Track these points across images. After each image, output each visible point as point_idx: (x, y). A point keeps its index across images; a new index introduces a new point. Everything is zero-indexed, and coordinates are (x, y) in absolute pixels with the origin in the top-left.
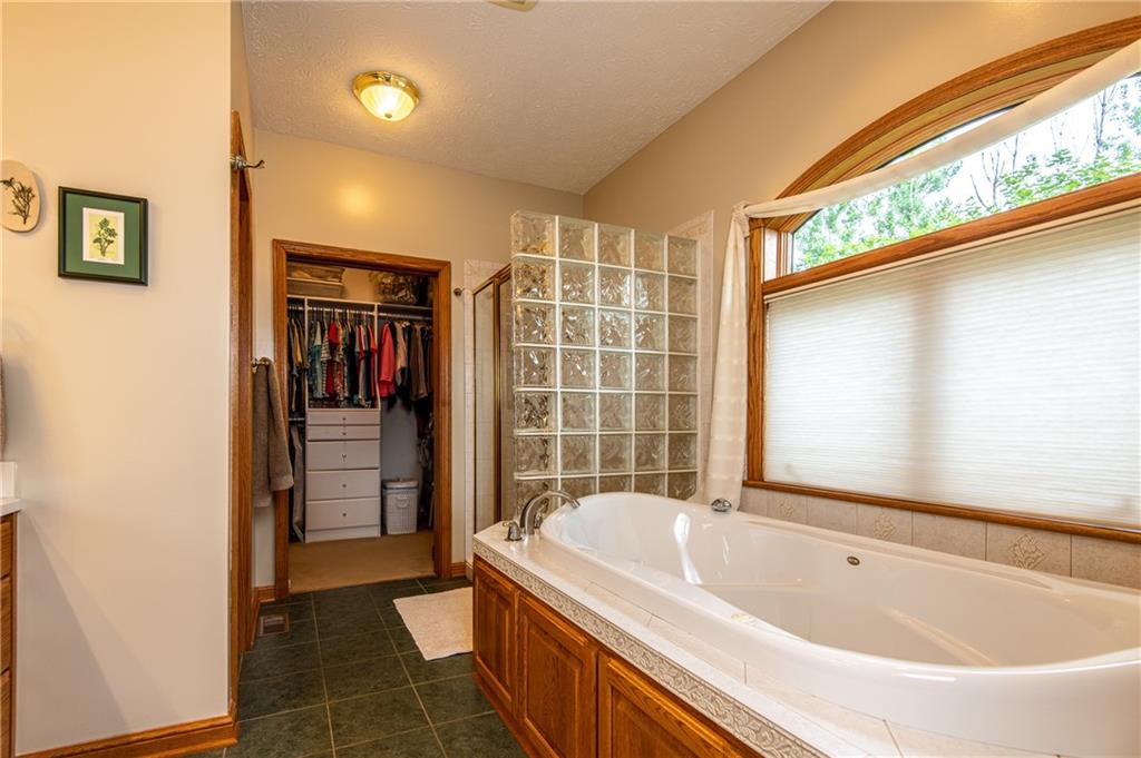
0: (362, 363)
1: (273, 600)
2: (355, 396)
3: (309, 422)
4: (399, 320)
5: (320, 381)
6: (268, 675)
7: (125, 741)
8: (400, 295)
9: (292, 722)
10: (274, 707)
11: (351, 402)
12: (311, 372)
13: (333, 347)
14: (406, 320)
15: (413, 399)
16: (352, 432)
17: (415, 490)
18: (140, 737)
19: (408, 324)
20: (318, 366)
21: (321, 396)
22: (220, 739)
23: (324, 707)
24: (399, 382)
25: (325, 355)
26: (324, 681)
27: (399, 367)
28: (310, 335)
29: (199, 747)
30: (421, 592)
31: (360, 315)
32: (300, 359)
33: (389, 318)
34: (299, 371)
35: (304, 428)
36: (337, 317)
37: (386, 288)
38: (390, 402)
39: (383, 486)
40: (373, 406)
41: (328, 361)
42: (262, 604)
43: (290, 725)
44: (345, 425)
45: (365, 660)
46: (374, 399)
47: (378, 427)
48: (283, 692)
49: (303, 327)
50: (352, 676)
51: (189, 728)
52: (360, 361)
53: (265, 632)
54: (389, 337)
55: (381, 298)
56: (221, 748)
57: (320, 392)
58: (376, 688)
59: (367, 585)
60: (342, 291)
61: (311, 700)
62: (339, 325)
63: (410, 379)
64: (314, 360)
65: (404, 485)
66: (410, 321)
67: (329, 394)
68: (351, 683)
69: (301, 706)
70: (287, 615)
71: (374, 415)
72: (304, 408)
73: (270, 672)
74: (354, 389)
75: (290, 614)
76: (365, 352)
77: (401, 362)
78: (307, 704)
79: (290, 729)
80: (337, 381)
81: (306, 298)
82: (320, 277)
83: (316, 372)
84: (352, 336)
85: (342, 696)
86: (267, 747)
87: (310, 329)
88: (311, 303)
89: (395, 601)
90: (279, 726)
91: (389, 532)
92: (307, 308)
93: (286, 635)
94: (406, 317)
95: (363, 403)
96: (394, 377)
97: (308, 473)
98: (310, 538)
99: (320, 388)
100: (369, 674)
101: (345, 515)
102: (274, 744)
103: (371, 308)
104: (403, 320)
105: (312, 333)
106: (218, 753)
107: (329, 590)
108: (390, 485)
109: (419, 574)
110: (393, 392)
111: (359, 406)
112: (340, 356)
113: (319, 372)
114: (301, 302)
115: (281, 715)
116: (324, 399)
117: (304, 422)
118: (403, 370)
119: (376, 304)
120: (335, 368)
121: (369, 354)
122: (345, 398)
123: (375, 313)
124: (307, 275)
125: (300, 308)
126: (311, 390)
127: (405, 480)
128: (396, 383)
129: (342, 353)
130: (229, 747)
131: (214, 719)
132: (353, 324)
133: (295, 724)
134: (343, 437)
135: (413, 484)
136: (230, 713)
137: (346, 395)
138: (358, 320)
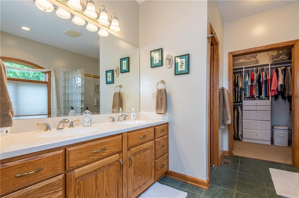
0: (264, 85)
1: (228, 155)
2: (261, 96)
3: (243, 105)
4: (280, 67)
5: (248, 92)
6: (221, 175)
7: (185, 176)
8: (280, 58)
9: (223, 191)
10: (220, 185)
11: (259, 98)
12: (245, 89)
13: (252, 80)
14: (283, 67)
15: (286, 96)
16: (259, 108)
17: (288, 130)
18: (188, 177)
19: (284, 68)
20: (247, 87)
21: (248, 97)
22: (204, 186)
23: (234, 192)
24: (280, 90)
25: (249, 83)
26: (236, 184)
27: (279, 84)
28: (245, 78)
29: (200, 186)
30: (283, 169)
31: (263, 68)
32: (241, 86)
33: (275, 67)
34: (241, 89)
35: (242, 107)
36: (254, 70)
37: (273, 57)
38: (276, 97)
39: (272, 128)
40: (268, 99)
41: (251, 85)
42: (225, 156)
43: (223, 192)
44: (256, 106)
45: (252, 184)
46: (268, 97)
47: (270, 106)
48: (223, 182)
49: (242, 76)
50: (246, 187)
51: (197, 180)
52: (262, 84)
53: (224, 164)
54: (275, 74)
55: (272, 60)
56: (204, 189)
57: (248, 95)
58: (253, 194)
59: (261, 160)
60: (257, 62)
61: (231, 188)
62: (255, 73)
63: (285, 88)
64: (246, 86)
65: (282, 128)
66: (284, 66)
67: (251, 96)
68: (245, 189)
69: (227, 188)
70: (231, 161)
71: (268, 102)
72: (242, 101)
73: (222, 175)
74: (260, 93)
75: (232, 161)
76: (265, 80)
77: (281, 82)
78: (229, 188)
79: (222, 193)
80: (254, 91)
81: (244, 67)
82: (248, 59)
83: (246, 89)
84: (259, 76)
85: (240, 191)
86: (215, 194)
87: (245, 76)
88: (245, 68)
89: (269, 168)
90: (220, 191)
91: (275, 144)
92: (244, 70)
93: (229, 166)
94: (284, 65)
95: (264, 98)
96: (277, 88)
97: (243, 120)
98: (244, 140)
99: (248, 94)
100: (252, 189)
101: (256, 135)
102: (217, 195)
103: (268, 65)
104: (282, 67)
105: (245, 77)
106: (203, 189)
107: (246, 158)
108: (275, 127)
109: (284, 162)
110: (277, 93)
111: (262, 99)
112: (255, 83)
113: (247, 89)
114: (242, 68)
115: (221, 188)
116: (249, 97)
117: (242, 105)
118: (281, 85)
119: (270, 63)
120: (253, 87)
121: (266, 81)
122: (257, 97)
123: (269, 67)
124: (244, 60)
125: (242, 70)
126: (245, 95)
127: (282, 126)
128: (278, 90)
129: (255, 82)
130: (206, 189)
131: (203, 180)
132: (260, 72)
133: (224, 192)
134: (256, 110)
135: (286, 128)
136: (207, 181)
137: (257, 96)
138: (262, 70)
